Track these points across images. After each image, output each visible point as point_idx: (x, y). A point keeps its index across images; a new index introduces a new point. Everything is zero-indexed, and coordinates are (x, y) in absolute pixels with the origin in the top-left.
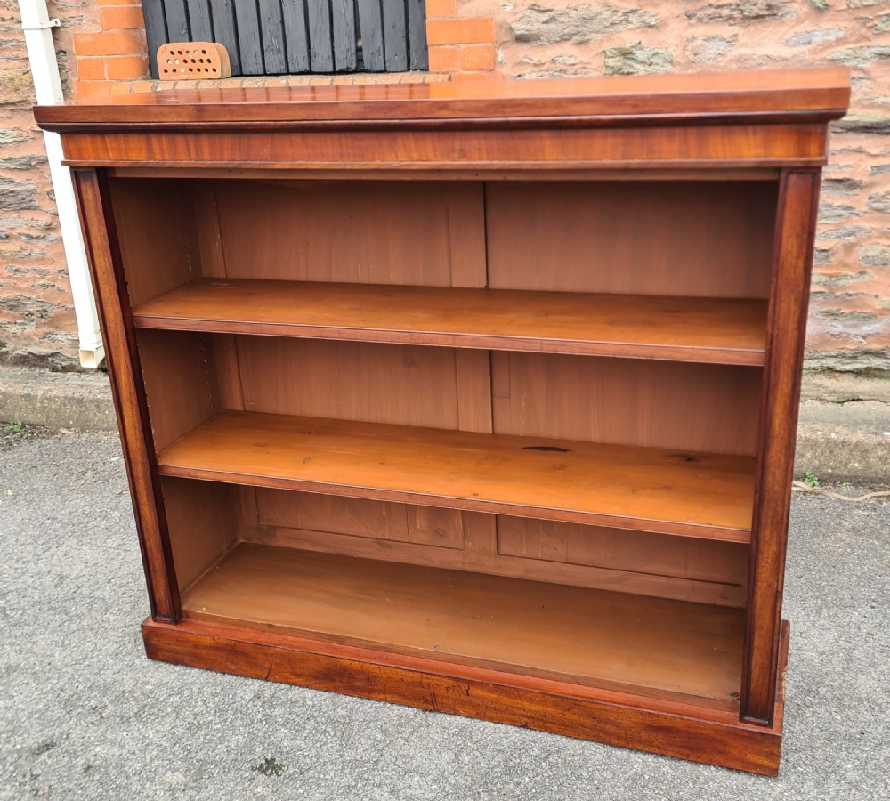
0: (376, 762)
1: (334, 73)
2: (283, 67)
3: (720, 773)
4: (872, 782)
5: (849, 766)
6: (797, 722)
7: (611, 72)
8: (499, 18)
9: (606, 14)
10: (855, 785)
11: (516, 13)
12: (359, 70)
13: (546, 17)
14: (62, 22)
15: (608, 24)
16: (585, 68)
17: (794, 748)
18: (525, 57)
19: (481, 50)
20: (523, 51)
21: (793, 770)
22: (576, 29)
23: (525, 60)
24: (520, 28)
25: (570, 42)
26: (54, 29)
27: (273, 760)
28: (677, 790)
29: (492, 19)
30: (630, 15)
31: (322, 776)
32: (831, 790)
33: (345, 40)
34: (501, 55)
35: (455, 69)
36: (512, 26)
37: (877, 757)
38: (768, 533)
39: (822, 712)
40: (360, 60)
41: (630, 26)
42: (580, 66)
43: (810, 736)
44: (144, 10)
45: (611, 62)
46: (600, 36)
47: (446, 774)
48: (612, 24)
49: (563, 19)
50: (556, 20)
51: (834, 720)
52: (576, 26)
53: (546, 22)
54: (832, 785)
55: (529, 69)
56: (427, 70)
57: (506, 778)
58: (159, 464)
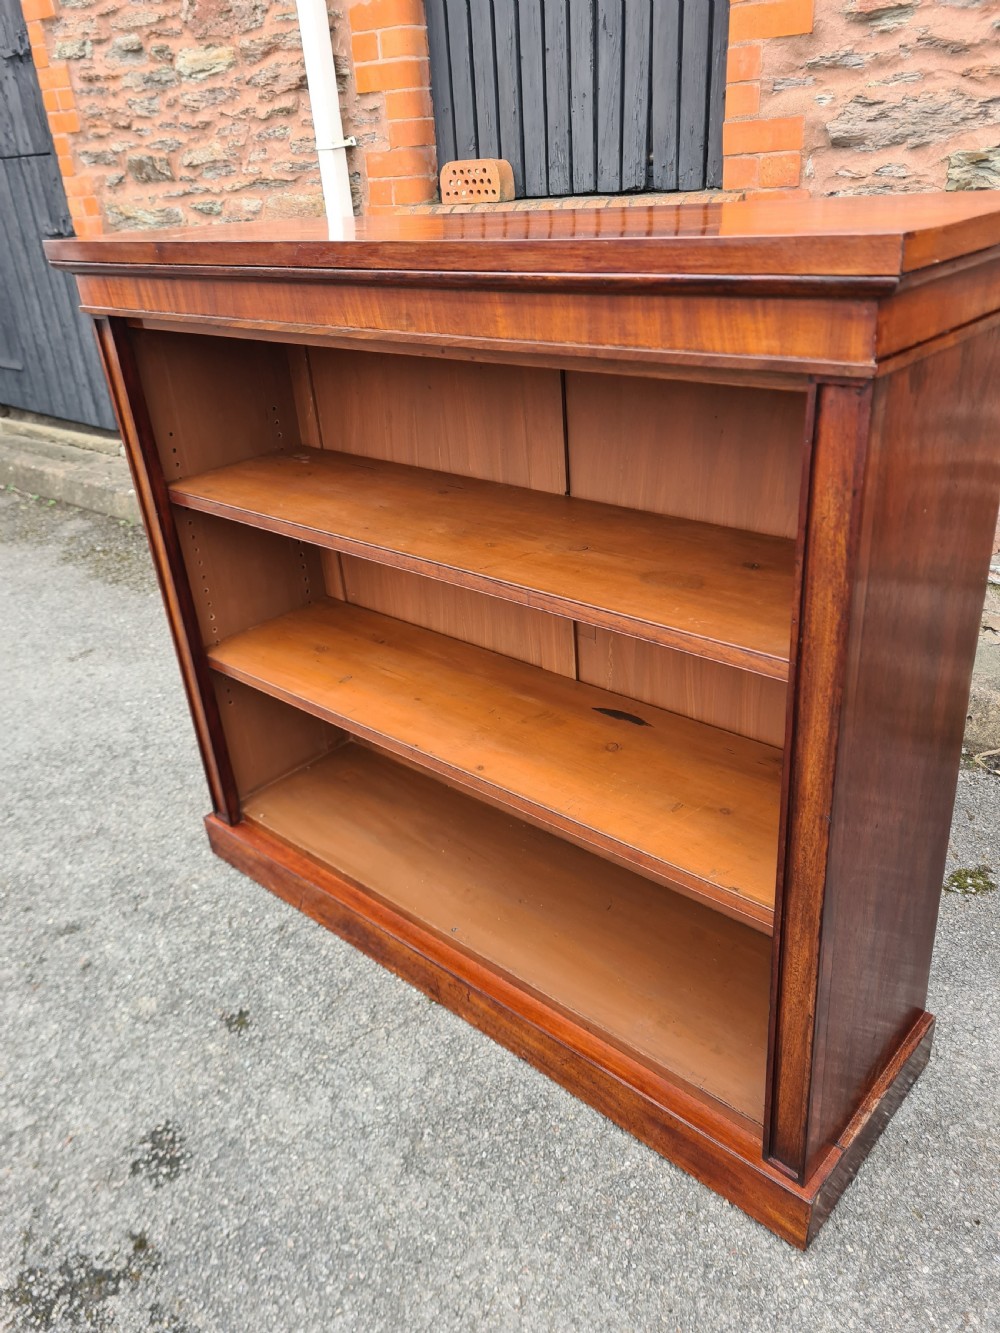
0: (341, 1053)
1: (621, 193)
2: (567, 187)
3: (732, 1214)
4: (946, 1310)
5: (926, 1270)
6: (888, 1171)
7: (953, 187)
8: (810, 116)
9: (957, 106)
10: (917, 1306)
11: (835, 108)
12: (648, 189)
13: (873, 112)
14: (357, 140)
15: (958, 120)
16: (918, 182)
17: (859, 1210)
18: (842, 167)
19: (784, 159)
20: (842, 161)
21: (837, 1247)
22: (912, 128)
23: (841, 173)
24: (837, 129)
25: (904, 146)
26: (349, 149)
27: (247, 1013)
28: (661, 1219)
29: (801, 118)
30: (991, 105)
31: (278, 1051)
32: (875, 1300)
33: (636, 150)
34: (810, 165)
35: (751, 186)
36: (828, 126)
37: (978, 1270)
38: (798, 930)
39: (935, 1165)
40: (649, 176)
41: (990, 121)
42: (914, 178)
43: (895, 1200)
44: (437, 123)
45: (956, 173)
46: (944, 137)
47: (403, 1094)
48: (963, 119)
49: (894, 115)
50: (887, 116)
51: (946, 1183)
52: (913, 124)
53: (875, 120)
54: (882, 1293)
55: (846, 184)
56: (720, 188)
57: (463, 1125)
58: (210, 655)
